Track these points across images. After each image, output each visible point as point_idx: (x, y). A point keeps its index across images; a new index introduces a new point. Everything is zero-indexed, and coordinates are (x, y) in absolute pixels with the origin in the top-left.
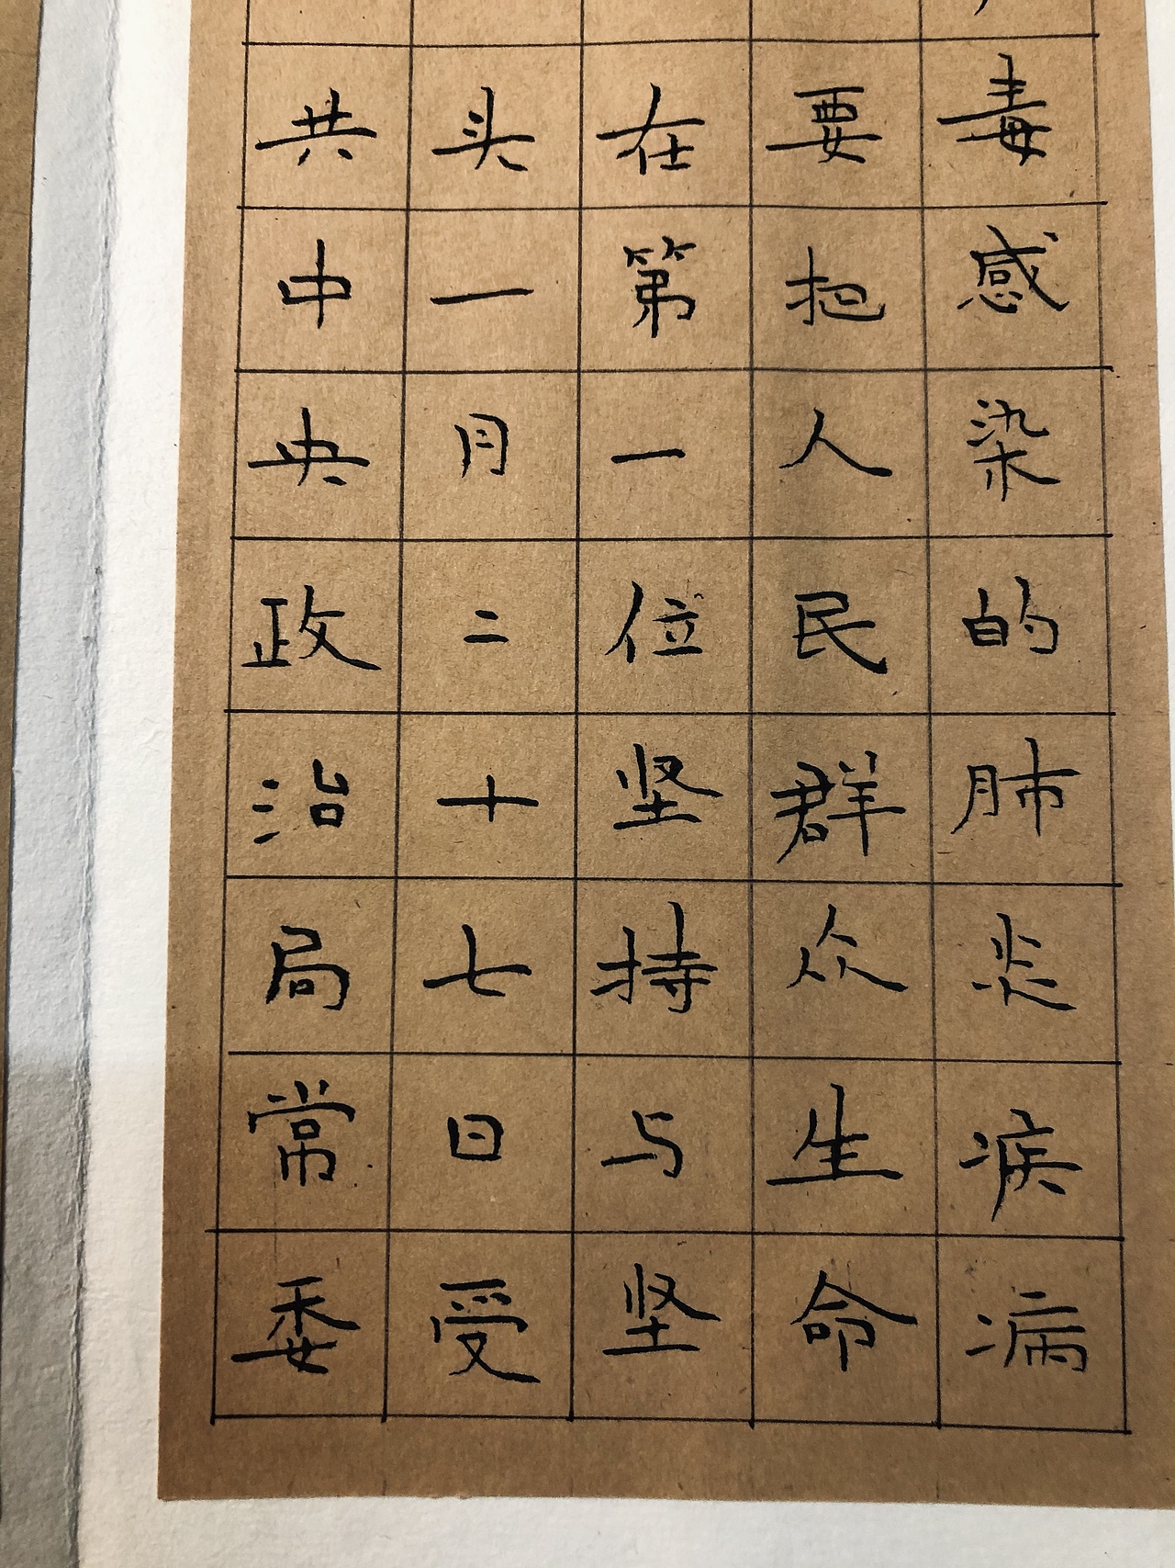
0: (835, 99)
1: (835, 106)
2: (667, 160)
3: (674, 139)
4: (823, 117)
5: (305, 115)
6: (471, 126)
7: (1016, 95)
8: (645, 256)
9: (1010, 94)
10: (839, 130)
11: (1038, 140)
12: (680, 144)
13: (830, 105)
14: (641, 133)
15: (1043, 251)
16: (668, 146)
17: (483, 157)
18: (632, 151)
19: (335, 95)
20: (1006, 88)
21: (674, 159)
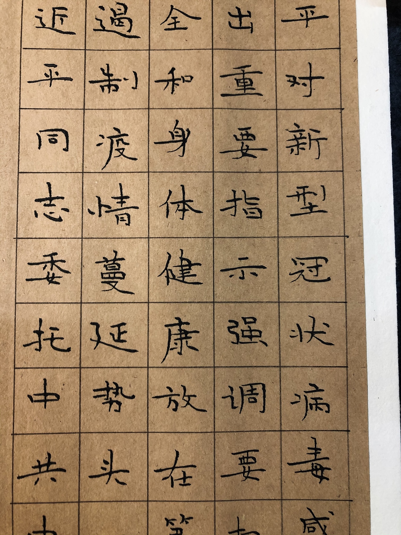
0: (248, 455)
1: (248, 458)
2: (182, 482)
3: (184, 473)
4: (243, 462)
5: (37, 464)
6: (104, 466)
7: (318, 455)
8: (173, 522)
9: (315, 454)
10: (249, 467)
11: (326, 473)
12: (187, 476)
13: (246, 458)
14: (171, 470)
15: (328, 519)
16: (182, 476)
17: (109, 479)
18: (168, 478)
19: (49, 455)
20: (314, 451)
21: (184, 481)
